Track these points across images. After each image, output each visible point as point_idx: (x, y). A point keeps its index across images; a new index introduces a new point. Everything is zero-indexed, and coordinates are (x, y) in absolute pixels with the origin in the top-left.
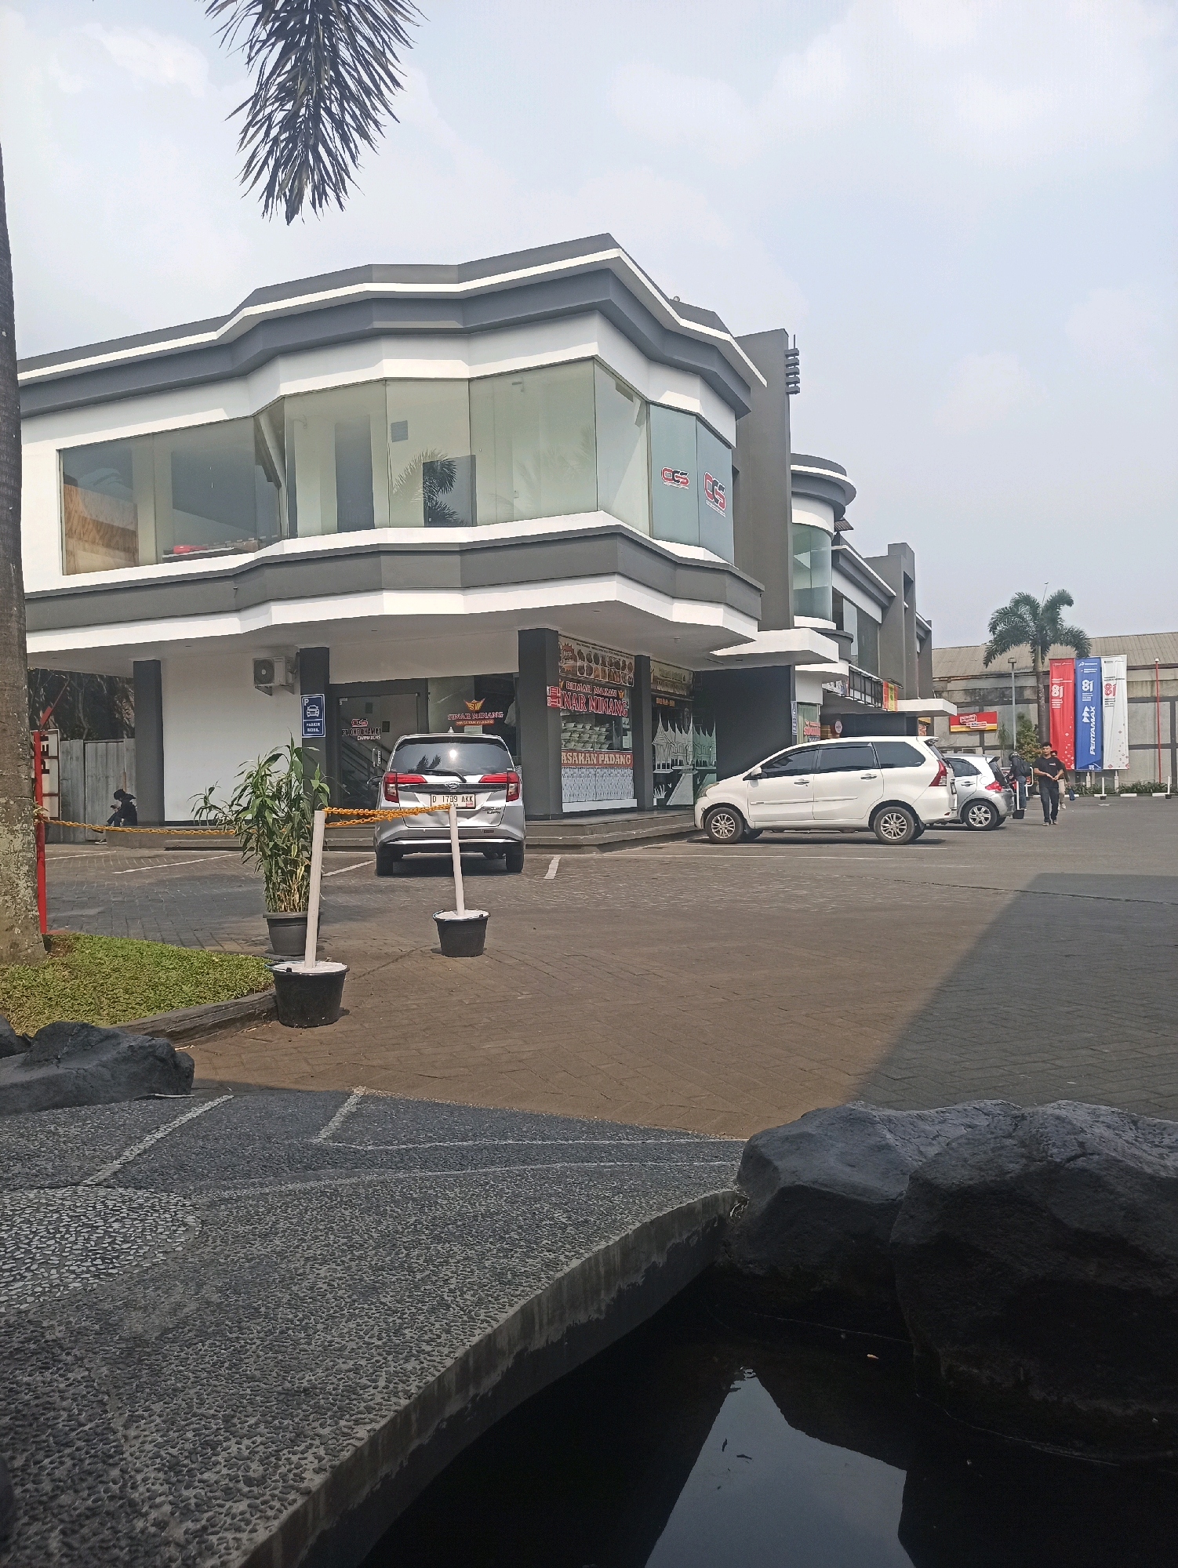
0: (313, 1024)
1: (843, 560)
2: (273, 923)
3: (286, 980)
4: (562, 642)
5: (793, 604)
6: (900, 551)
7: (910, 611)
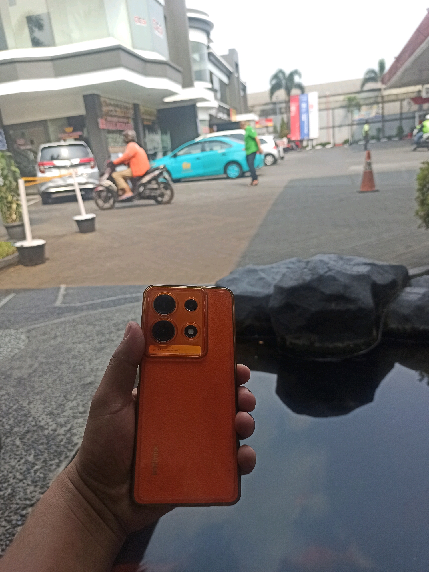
0: (36, 264)
1: (212, 57)
2: (8, 228)
3: (21, 249)
4: (102, 99)
5: (194, 77)
6: (233, 52)
7: (238, 78)
